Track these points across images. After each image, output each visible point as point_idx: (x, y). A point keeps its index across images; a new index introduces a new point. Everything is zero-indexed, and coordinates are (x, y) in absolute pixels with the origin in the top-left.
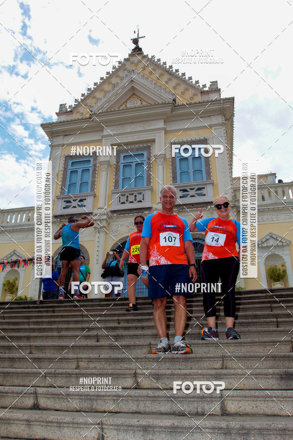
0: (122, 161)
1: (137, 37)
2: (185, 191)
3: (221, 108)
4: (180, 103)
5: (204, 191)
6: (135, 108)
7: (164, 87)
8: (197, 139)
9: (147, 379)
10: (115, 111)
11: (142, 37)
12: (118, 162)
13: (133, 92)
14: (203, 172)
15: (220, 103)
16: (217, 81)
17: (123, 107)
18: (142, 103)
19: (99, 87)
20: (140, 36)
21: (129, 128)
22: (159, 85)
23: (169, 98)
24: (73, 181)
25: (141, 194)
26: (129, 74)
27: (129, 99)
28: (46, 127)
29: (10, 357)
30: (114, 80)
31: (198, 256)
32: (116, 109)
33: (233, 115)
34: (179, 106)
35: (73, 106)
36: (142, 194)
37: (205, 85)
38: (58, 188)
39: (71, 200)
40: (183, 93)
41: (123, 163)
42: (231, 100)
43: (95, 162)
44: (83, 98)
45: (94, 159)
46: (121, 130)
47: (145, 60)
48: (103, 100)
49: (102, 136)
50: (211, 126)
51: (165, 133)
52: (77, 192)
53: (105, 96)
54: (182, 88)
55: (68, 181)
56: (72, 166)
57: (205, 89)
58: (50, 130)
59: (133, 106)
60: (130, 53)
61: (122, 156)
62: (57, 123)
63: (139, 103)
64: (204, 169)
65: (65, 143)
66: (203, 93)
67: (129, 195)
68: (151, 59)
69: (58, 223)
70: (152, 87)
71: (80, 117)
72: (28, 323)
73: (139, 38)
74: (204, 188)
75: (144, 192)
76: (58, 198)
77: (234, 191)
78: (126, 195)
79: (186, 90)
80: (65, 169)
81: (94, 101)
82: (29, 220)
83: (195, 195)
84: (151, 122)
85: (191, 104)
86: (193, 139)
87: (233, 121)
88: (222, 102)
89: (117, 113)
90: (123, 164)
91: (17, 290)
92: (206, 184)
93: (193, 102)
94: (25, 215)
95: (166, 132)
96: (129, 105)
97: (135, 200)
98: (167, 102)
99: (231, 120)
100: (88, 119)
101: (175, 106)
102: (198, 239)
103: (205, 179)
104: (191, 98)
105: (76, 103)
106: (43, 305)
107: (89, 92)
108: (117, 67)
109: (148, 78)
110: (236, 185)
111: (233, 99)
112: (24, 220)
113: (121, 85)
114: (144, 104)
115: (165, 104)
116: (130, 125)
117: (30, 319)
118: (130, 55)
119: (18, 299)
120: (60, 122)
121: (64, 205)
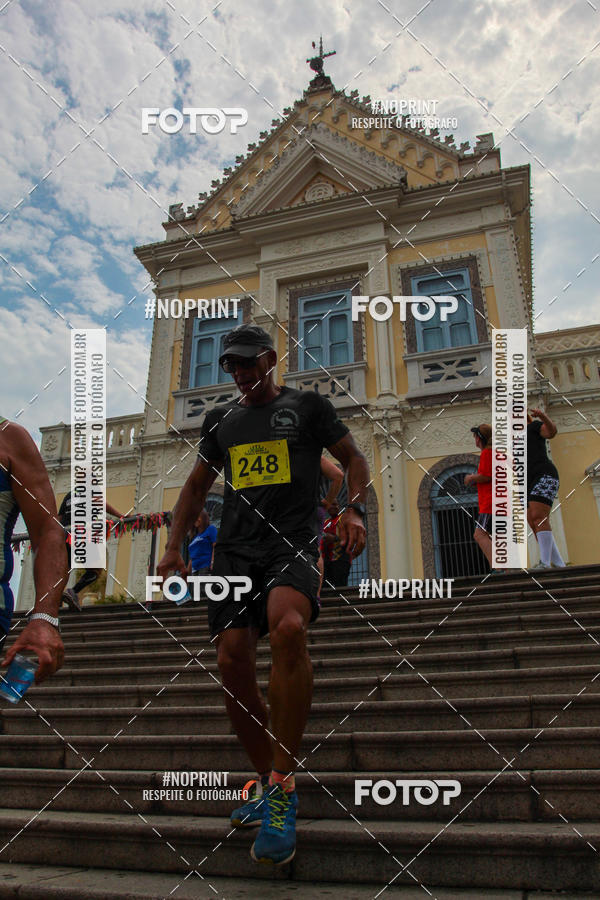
0: (301, 313)
1: (318, 55)
2: (435, 367)
3: (502, 189)
4: (417, 185)
5: (474, 367)
6: (324, 202)
7: (380, 155)
8: (456, 257)
9: (376, 752)
10: (282, 211)
11: (330, 54)
12: (293, 315)
13: (317, 170)
14: (471, 325)
15: (500, 180)
16: (491, 134)
17: (298, 202)
18: (336, 192)
19: (246, 165)
20: (325, 52)
21: (311, 246)
22: (370, 150)
23: (391, 176)
24: (205, 359)
25: (343, 378)
26: (306, 134)
27: (308, 185)
28: (144, 255)
29: (101, 713)
30: (276, 149)
31: (470, 501)
32: (284, 208)
33: (528, 203)
34: (413, 191)
35: (197, 207)
36: (347, 379)
37: (467, 143)
38: (176, 376)
39: (203, 398)
40: (421, 165)
41: (304, 318)
42: (524, 172)
43: (246, 319)
44: (215, 189)
45: (244, 312)
46: (295, 250)
47: (339, 101)
48: (257, 192)
49: (257, 265)
50: (482, 230)
51: (388, 251)
52: (214, 382)
53: (259, 183)
54: (418, 154)
55: (195, 360)
56: (201, 329)
57: (466, 152)
58: (153, 259)
59: (317, 198)
60: (306, 89)
61: (301, 303)
62: (165, 244)
63: (330, 192)
64: (472, 321)
65: (184, 283)
66: (463, 161)
67: (319, 383)
68: (352, 98)
69: (178, 447)
70: (355, 156)
71: (213, 230)
72: (132, 648)
73: (322, 56)
74: (474, 360)
75: (349, 375)
76: (176, 396)
77: (538, 361)
78: (313, 384)
79: (428, 156)
80: (188, 336)
81: (239, 193)
82: (121, 443)
83: (457, 375)
84: (356, 229)
85: (439, 185)
86: (447, 259)
87: (528, 216)
88: (504, 178)
89: (288, 216)
90: (305, 320)
91: (104, 583)
92: (478, 352)
93: (442, 181)
94: (112, 433)
95: (390, 249)
96: (309, 198)
97: (333, 391)
98: (388, 186)
99: (525, 212)
100: (227, 231)
101: (405, 193)
102: (466, 465)
103: (475, 341)
104: (439, 174)
105: (203, 201)
106: (159, 611)
107: (226, 177)
108: (281, 121)
109: (346, 139)
110: (542, 350)
111: (527, 168)
112: (110, 443)
113: (291, 158)
114: (341, 192)
115: (384, 191)
116: (314, 237)
117: (135, 638)
118: (306, 94)
119: (106, 601)
120: (173, 242)
121: (190, 408)
